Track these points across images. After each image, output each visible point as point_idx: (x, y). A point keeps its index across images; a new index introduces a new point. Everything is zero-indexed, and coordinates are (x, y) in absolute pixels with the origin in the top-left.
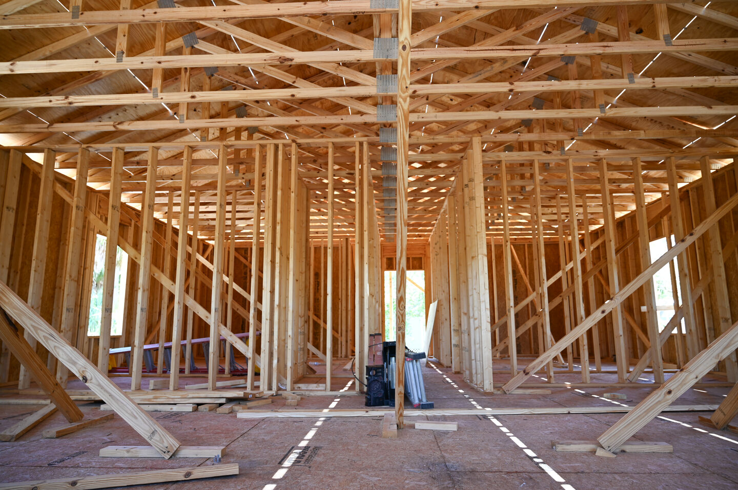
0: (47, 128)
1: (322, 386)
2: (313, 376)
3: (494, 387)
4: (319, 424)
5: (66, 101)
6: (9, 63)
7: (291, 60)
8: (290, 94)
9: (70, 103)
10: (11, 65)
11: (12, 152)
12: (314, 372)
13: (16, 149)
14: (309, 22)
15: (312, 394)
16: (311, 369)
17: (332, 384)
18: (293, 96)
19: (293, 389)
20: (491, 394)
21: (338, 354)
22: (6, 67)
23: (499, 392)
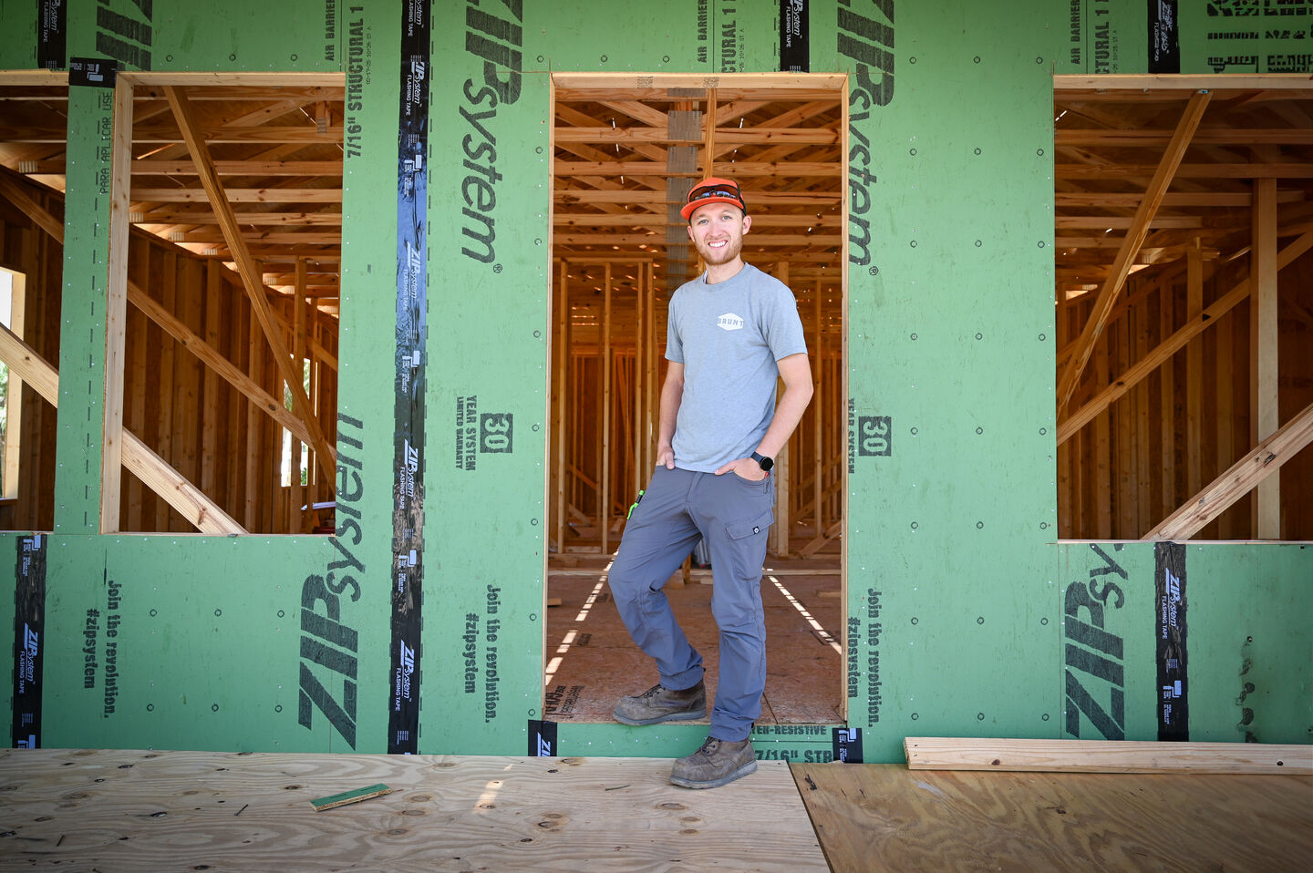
0: (262, 238)
1: (597, 549)
2: (576, 539)
3: (790, 553)
4: (603, 579)
5: (303, 220)
6: (258, 190)
7: (578, 199)
8: (568, 221)
9: (308, 222)
10: (261, 192)
11: (210, 261)
12: (578, 535)
13: (213, 258)
14: (596, 155)
15: (587, 557)
16: (574, 531)
17: (608, 548)
18: (571, 223)
19: (564, 552)
20: (786, 559)
21: (595, 512)
22: (255, 195)
23: (796, 557)
